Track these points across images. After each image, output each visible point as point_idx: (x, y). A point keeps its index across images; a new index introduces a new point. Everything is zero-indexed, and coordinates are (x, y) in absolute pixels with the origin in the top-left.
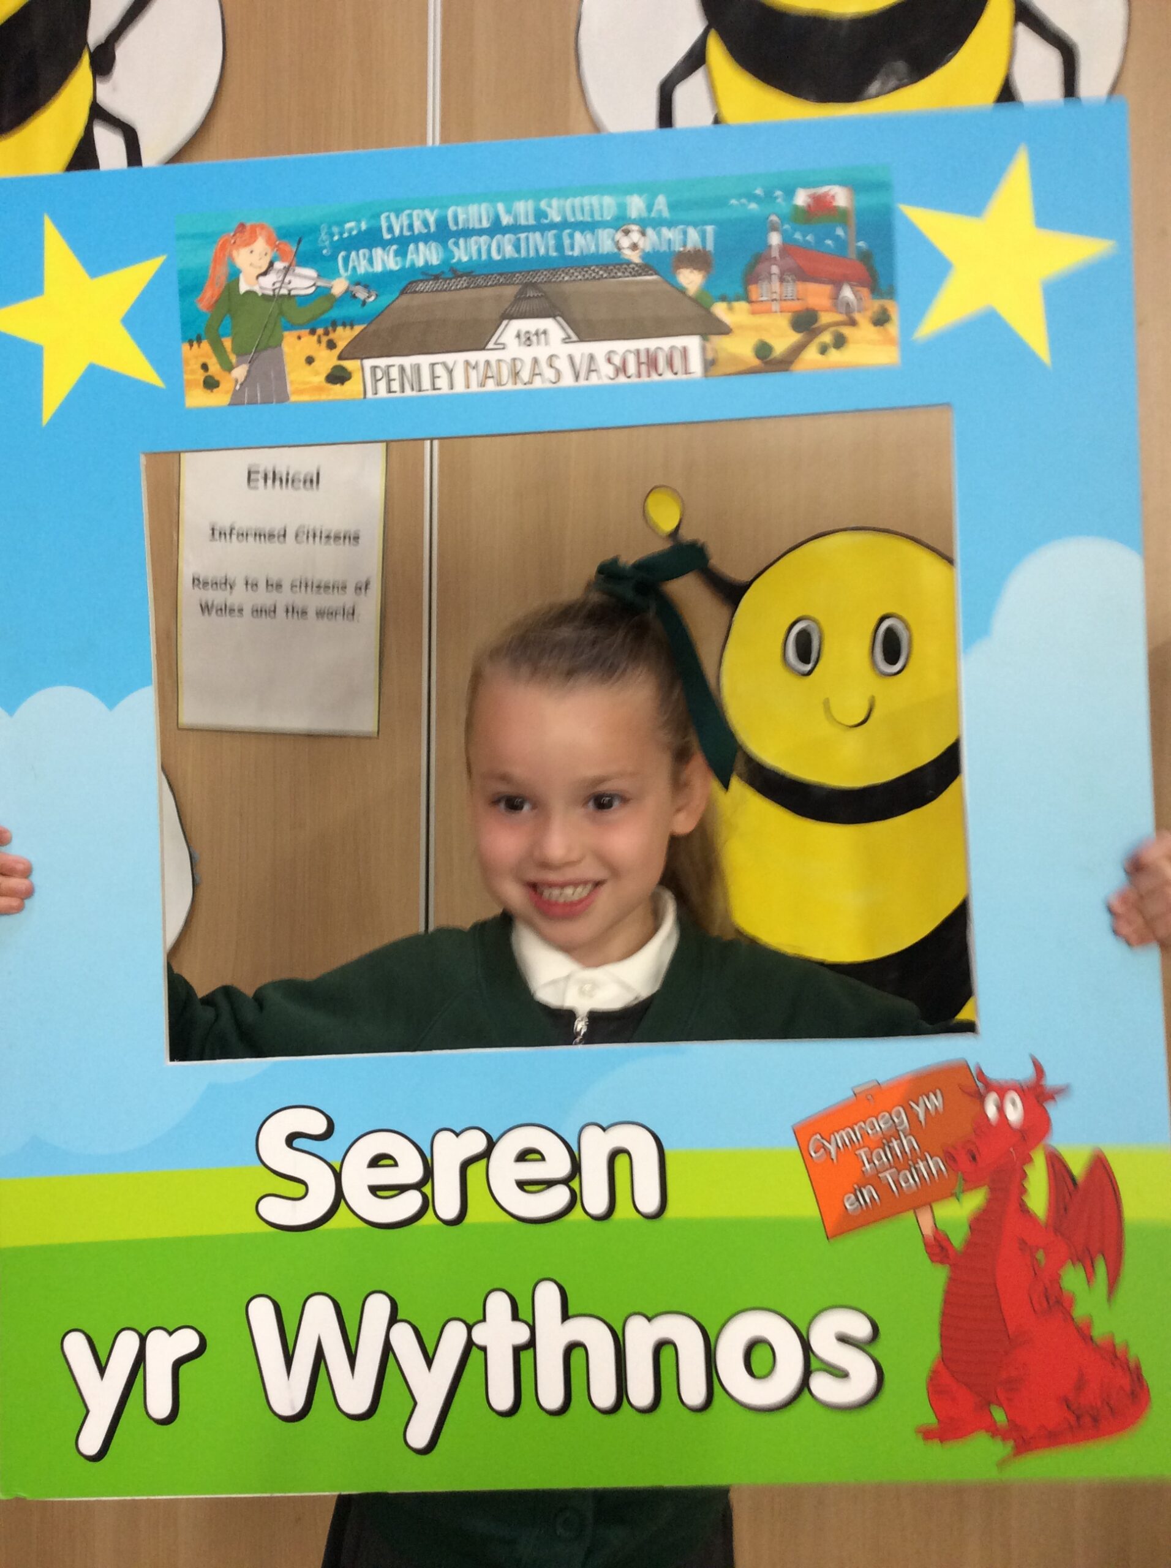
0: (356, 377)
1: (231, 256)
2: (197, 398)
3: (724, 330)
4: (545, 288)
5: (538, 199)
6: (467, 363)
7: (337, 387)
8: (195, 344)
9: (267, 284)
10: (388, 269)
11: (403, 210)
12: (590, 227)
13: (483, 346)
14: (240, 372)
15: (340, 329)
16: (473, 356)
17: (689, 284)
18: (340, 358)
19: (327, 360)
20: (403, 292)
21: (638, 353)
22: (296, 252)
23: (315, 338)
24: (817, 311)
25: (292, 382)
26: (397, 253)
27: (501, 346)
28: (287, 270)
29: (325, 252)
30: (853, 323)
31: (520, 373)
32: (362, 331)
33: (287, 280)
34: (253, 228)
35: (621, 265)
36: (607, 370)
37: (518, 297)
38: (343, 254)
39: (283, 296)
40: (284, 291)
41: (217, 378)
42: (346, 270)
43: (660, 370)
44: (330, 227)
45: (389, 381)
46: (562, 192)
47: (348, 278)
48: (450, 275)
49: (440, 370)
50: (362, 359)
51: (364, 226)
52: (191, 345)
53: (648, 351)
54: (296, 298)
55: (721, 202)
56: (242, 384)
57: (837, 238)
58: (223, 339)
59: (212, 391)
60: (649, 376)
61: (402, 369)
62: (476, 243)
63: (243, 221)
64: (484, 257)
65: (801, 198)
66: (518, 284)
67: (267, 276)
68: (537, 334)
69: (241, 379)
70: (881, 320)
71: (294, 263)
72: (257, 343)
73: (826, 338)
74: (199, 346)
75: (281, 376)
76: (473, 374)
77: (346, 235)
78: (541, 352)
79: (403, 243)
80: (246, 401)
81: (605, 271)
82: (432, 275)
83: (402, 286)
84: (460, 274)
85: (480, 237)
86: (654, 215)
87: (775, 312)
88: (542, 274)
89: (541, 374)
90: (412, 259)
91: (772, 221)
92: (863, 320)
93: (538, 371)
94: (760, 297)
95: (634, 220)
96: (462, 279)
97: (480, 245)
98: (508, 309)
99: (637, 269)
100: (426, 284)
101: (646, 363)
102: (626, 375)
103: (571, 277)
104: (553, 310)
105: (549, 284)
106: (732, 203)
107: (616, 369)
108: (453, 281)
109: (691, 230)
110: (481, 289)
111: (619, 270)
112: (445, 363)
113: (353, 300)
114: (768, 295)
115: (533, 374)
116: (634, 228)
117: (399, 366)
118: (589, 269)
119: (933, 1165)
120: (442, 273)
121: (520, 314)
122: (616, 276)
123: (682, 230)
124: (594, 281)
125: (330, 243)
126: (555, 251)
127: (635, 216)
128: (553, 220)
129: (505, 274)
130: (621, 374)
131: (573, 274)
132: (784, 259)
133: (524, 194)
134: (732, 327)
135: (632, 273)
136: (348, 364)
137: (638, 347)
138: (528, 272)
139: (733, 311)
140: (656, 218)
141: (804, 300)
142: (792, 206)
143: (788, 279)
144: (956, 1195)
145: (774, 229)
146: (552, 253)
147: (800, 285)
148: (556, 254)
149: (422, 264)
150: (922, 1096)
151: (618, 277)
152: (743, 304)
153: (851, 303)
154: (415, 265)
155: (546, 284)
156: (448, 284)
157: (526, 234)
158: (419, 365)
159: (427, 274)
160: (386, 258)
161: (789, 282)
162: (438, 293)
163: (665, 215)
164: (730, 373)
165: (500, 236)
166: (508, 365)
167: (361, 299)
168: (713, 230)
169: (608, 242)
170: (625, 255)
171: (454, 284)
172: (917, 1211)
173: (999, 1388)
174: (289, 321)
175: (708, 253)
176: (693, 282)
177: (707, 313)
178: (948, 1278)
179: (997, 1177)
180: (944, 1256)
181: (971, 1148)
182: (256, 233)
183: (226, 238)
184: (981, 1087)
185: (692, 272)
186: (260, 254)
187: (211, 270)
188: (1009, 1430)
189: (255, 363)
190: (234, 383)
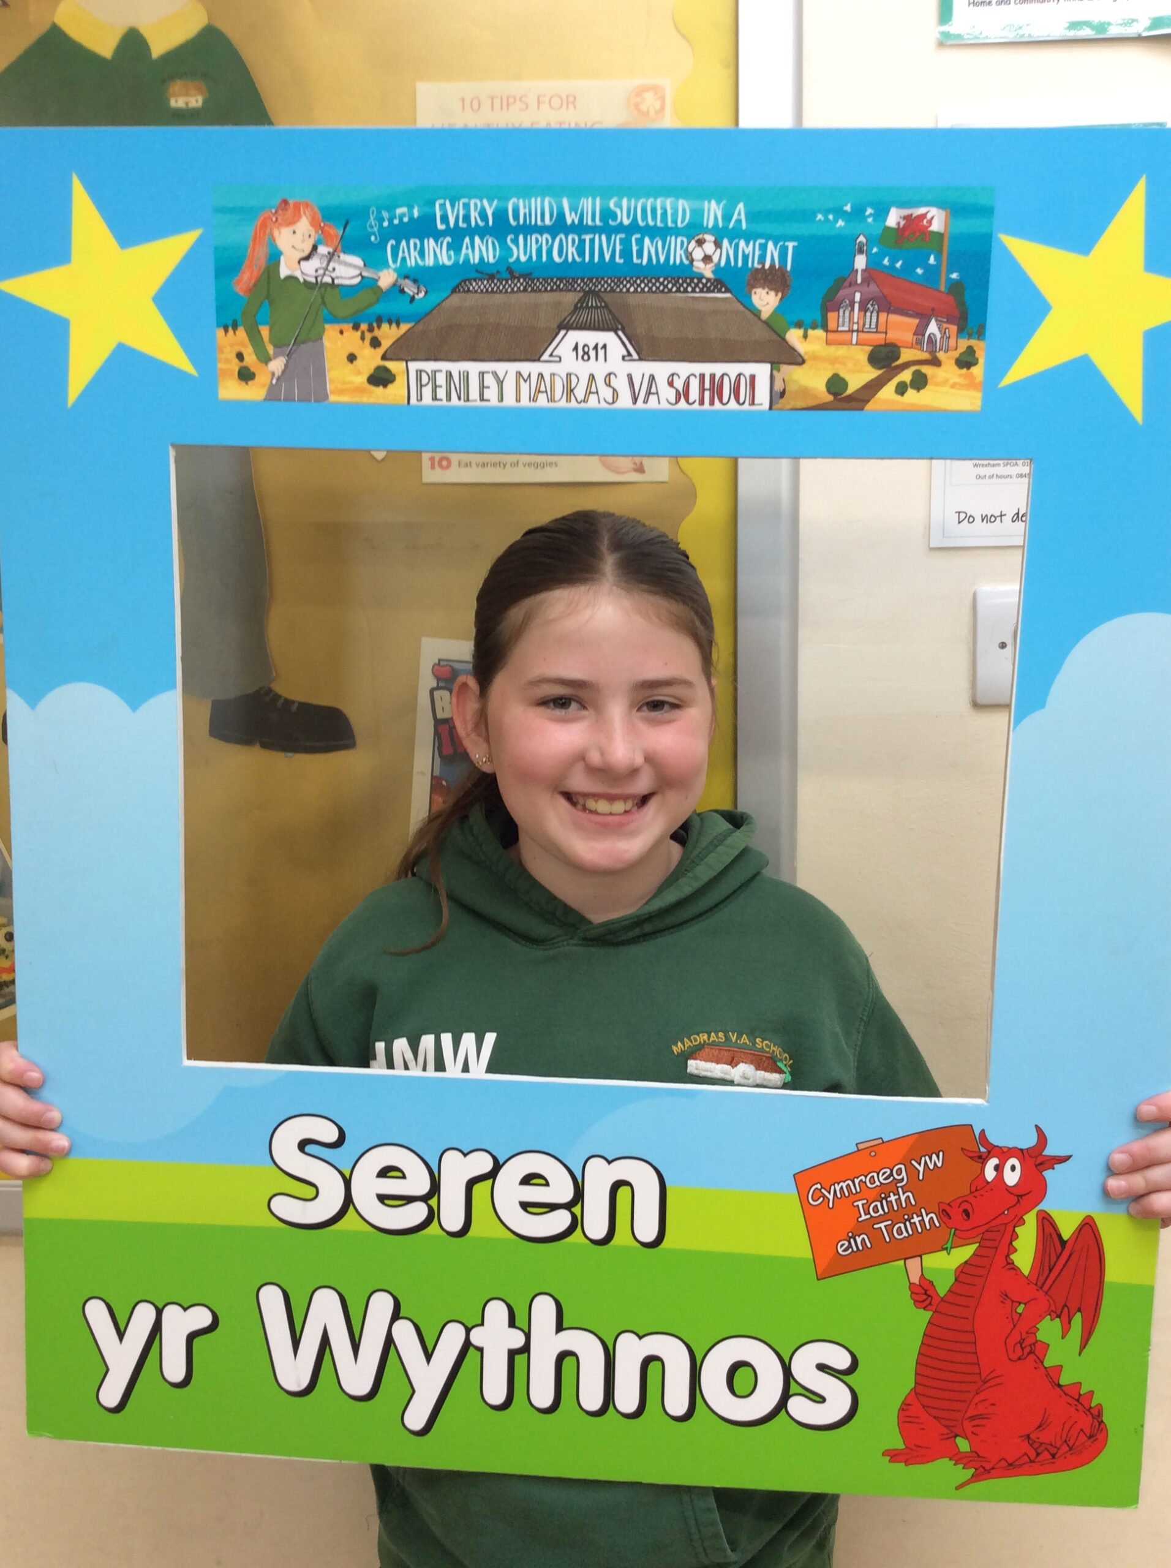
0: (401, 380)
1: (271, 235)
2: (231, 390)
3: (798, 360)
4: (607, 298)
5: (606, 195)
6: (519, 374)
7: (380, 390)
8: (231, 331)
9: (310, 270)
10: (441, 263)
11: (459, 198)
12: (661, 233)
13: (538, 356)
14: (277, 365)
15: (385, 326)
16: (526, 367)
17: (764, 306)
18: (384, 358)
19: (370, 360)
20: (454, 291)
21: (702, 377)
22: (341, 238)
23: (359, 333)
24: (899, 347)
25: (332, 381)
26: (450, 247)
27: (557, 359)
29: (373, 238)
30: (935, 362)
31: (575, 391)
32: (409, 330)
33: (330, 268)
34: (297, 206)
35: (692, 279)
36: (671, 395)
37: (579, 305)
38: (392, 242)
39: (327, 284)
40: (327, 280)
41: (252, 370)
42: (395, 261)
43: (725, 400)
44: (379, 212)
45: (435, 388)
46: (633, 192)
47: (395, 270)
48: (507, 275)
49: (489, 380)
50: (407, 361)
51: (416, 214)
52: (226, 331)
53: (713, 376)
55: (807, 216)
56: (278, 379)
57: (927, 267)
58: (261, 327)
59: (247, 383)
60: (712, 403)
61: (449, 375)
62: (537, 241)
63: (286, 197)
64: (544, 259)
65: (893, 219)
66: (580, 291)
67: (310, 260)
68: (596, 348)
69: (278, 373)
70: (966, 361)
71: (340, 248)
72: (296, 335)
73: (906, 376)
74: (234, 333)
75: (321, 372)
76: (524, 387)
77: (396, 222)
78: (599, 369)
79: (457, 236)
80: (282, 398)
81: (673, 285)
82: (487, 274)
83: (454, 283)
84: (517, 275)
85: (542, 235)
86: (731, 226)
87: (851, 344)
88: (606, 282)
89: (597, 393)
90: (467, 255)
91: (859, 242)
92: (947, 359)
93: (594, 389)
94: (838, 326)
95: (710, 229)
96: (519, 281)
97: (542, 244)
98: (565, 319)
99: (709, 285)
100: (480, 283)
101: (710, 389)
102: (687, 400)
103: (636, 290)
104: (615, 323)
105: (612, 294)
106: (817, 219)
107: (678, 392)
108: (510, 282)
109: (770, 245)
110: (537, 294)
111: (689, 285)
112: (496, 373)
113: (401, 295)
114: (847, 324)
115: (589, 392)
116: (710, 238)
117: (447, 372)
118: (657, 280)
119: (927, 1220)
120: (498, 272)
121: (578, 326)
122: (686, 291)
123: (760, 245)
124: (660, 295)
125: (379, 230)
126: (620, 257)
127: (711, 225)
128: (621, 222)
129: (565, 279)
130: (682, 399)
131: (639, 286)
132: (868, 286)
133: (591, 191)
134: (806, 357)
135: (703, 288)
136: (392, 366)
137: (702, 371)
138: (591, 279)
139: (808, 339)
140: (733, 228)
141: (886, 333)
142: (883, 227)
143: (871, 309)
144: (946, 1249)
145: (861, 251)
146: (618, 260)
147: (883, 316)
148: (622, 261)
149: (477, 261)
150: (925, 1156)
151: (688, 292)
152: (819, 333)
153: (936, 341)
154: (469, 260)
155: (609, 295)
156: (504, 287)
157: (591, 236)
158: (468, 373)
159: (481, 273)
160: (438, 251)
161: (872, 313)
162: (493, 295)
163: (744, 226)
164: (800, 408)
165: (563, 236)
166: (563, 381)
167: (408, 294)
168: (794, 247)
169: (680, 252)
170: (698, 268)
171: (510, 286)
172: (907, 1261)
173: (966, 1423)
174: (331, 313)
175: (786, 271)
176: (768, 304)
177: (779, 339)
178: (929, 1322)
179: (988, 1235)
180: (928, 1302)
181: (966, 1206)
182: (299, 211)
183: (267, 215)
184: (983, 1150)
185: (767, 293)
186: (303, 236)
187: (249, 250)
188: (971, 1459)
189: (293, 356)
190: (270, 376)
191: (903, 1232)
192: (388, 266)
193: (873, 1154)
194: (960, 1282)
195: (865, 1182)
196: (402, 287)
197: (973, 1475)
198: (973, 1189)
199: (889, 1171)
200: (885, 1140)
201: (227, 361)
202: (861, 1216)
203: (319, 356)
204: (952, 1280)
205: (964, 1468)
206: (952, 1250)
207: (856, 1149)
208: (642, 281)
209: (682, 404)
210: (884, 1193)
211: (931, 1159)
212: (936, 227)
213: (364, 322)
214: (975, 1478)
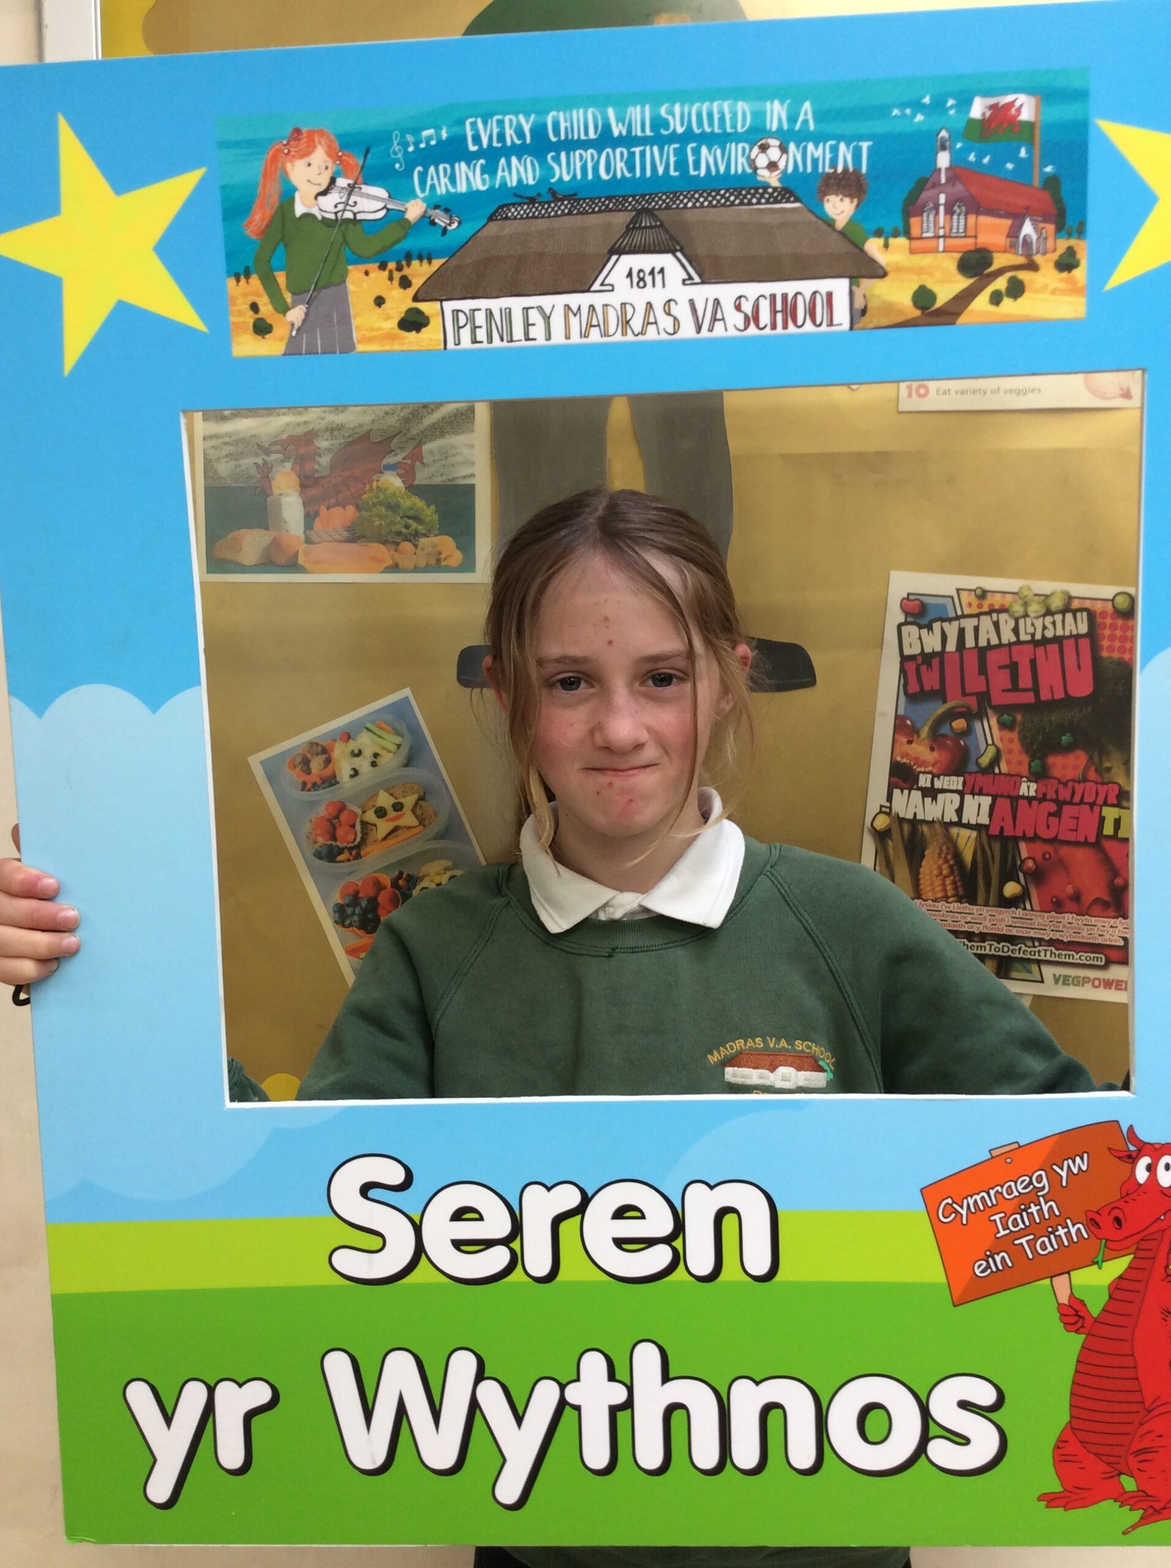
0: (435, 323)
1: (286, 172)
2: (247, 346)
3: (878, 272)
4: (663, 215)
5: (656, 103)
6: (567, 307)
7: (413, 335)
8: (243, 280)
9: (328, 205)
10: (475, 189)
11: (492, 118)
12: (720, 140)
13: (588, 286)
14: (296, 315)
15: (415, 263)
16: (575, 300)
17: (839, 214)
18: (416, 299)
19: (400, 301)
20: (491, 218)
21: (773, 297)
22: (362, 167)
23: (386, 273)
24: (991, 252)
25: (357, 328)
26: (483, 170)
27: (610, 288)
28: (351, 189)
29: (397, 166)
30: (1032, 267)
31: (631, 322)
32: (442, 266)
33: (351, 202)
34: (311, 134)
35: (756, 189)
36: (738, 319)
37: (631, 226)
39: (348, 220)
40: (348, 215)
41: (269, 321)
42: (423, 190)
43: (800, 322)
44: (403, 136)
45: (474, 328)
46: (686, 96)
47: (424, 200)
48: (549, 198)
49: (535, 316)
50: (441, 301)
51: (444, 135)
52: (238, 281)
53: (785, 296)
54: (363, 222)
55: (881, 112)
56: (298, 330)
57: (1017, 161)
58: (276, 274)
60: (785, 326)
61: (490, 314)
62: (581, 156)
63: (298, 126)
64: (590, 177)
65: (978, 109)
66: (631, 210)
67: (328, 195)
68: (652, 272)
69: (298, 323)
70: (1067, 264)
71: (361, 179)
72: (315, 281)
73: (1001, 284)
74: (248, 283)
75: (345, 320)
76: (574, 322)
77: (422, 146)
78: (656, 295)
79: (491, 157)
80: (304, 351)
81: (736, 197)
82: (526, 198)
83: (491, 211)
84: (561, 196)
85: (586, 151)
86: (798, 127)
87: (938, 251)
88: (660, 198)
89: (656, 323)
90: (503, 177)
91: (942, 138)
92: (1046, 263)
93: (652, 320)
94: (922, 233)
95: (774, 132)
96: (562, 204)
97: (586, 161)
98: (616, 243)
99: (775, 194)
100: (519, 209)
101: (782, 311)
102: (757, 325)
103: (694, 204)
104: (673, 244)
105: (668, 211)
106: (894, 114)
107: (747, 319)
108: (553, 205)
109: (842, 147)
110: (586, 216)
111: (753, 196)
112: (541, 307)
113: (432, 228)
114: (932, 230)
115: (647, 323)
116: (773, 142)
117: (486, 310)
118: (718, 193)
119: (1073, 1231)
120: (539, 195)
121: (632, 249)
122: (750, 203)
123: (831, 147)
124: (723, 209)
125: (404, 155)
126: (675, 170)
127: (774, 128)
128: (674, 130)
129: (614, 197)
130: (752, 325)
131: (697, 200)
132: (954, 185)
133: (640, 99)
134: (888, 269)
135: (769, 198)
136: (425, 307)
137: (773, 292)
138: (643, 196)
139: (889, 248)
140: (800, 130)
141: (976, 237)
142: (966, 120)
143: (958, 211)
144: (1097, 1263)
145: (943, 148)
146: (672, 173)
147: (972, 219)
148: (677, 174)
149: (514, 184)
150: (1067, 1159)
151: (752, 204)
152: (902, 241)
153: (1032, 243)
154: (506, 184)
155: (665, 211)
156: (547, 210)
157: (642, 148)
158: (510, 309)
159: (521, 197)
160: (471, 175)
161: (959, 215)
162: (534, 220)
163: (812, 127)
164: (884, 325)
165: (609, 150)
166: (617, 312)
167: (441, 226)
168: (869, 148)
169: (742, 160)
170: (762, 176)
171: (553, 209)
172: (1054, 1279)
173: (1131, 1458)
174: (354, 253)
175: (862, 175)
176: (842, 212)
177: (855, 250)
178: (1083, 1347)
179: (1145, 1245)
180: (1080, 1324)
181: (1116, 1213)
182: (313, 141)
183: (277, 147)
184: (1132, 1148)
185: (842, 200)
186: (319, 167)
187: (260, 187)
188: (1136, 1499)
189: (315, 303)
190: (289, 327)
191: (1047, 1246)
192: (415, 196)
193: (1009, 1160)
194: (1113, 1299)
195: (1002, 1193)
196: (432, 218)
197: (1142, 1518)
198: (1124, 1194)
199: (1027, 1179)
200: (1021, 1144)
201: (240, 313)
202: (999, 1232)
203: (343, 302)
204: (1106, 1297)
205: (1131, 1510)
206: (1105, 1264)
207: (990, 1157)
208: (701, 195)
209: (752, 330)
210: (1023, 1204)
211: (1074, 1162)
212: (1026, 115)
213: (392, 260)
214: (1144, 1521)
